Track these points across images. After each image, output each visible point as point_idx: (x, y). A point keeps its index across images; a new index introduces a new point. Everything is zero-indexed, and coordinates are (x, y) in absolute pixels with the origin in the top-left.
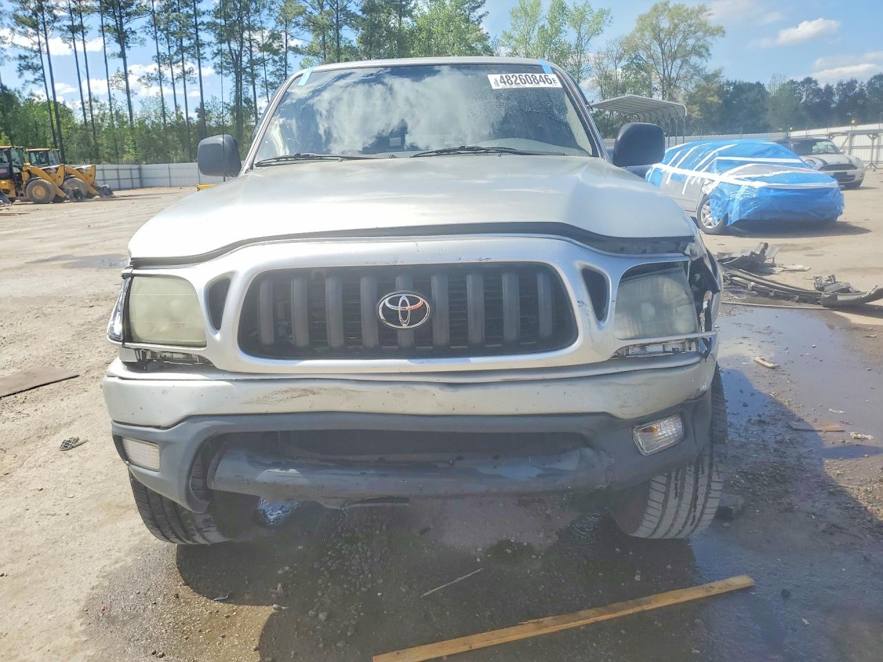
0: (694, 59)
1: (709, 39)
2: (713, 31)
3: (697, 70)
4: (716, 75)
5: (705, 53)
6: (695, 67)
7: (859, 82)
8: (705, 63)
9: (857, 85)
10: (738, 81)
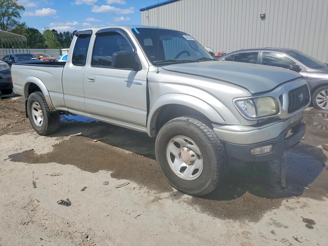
0: (13, 18)
1: (18, 10)
2: (19, 7)
3: (15, 23)
4: (23, 25)
5: (17, 16)
6: (14, 21)
7: (70, 33)
8: (18, 20)
9: (70, 34)
10: (33, 28)
